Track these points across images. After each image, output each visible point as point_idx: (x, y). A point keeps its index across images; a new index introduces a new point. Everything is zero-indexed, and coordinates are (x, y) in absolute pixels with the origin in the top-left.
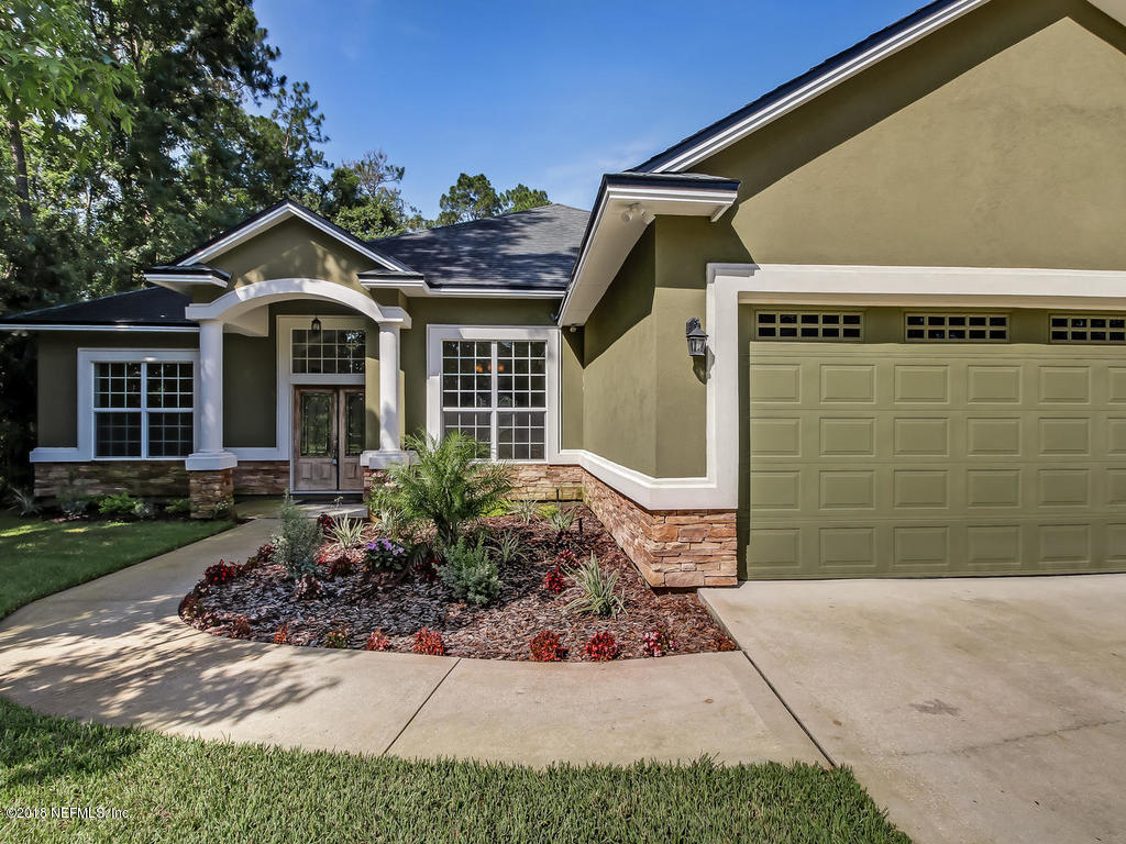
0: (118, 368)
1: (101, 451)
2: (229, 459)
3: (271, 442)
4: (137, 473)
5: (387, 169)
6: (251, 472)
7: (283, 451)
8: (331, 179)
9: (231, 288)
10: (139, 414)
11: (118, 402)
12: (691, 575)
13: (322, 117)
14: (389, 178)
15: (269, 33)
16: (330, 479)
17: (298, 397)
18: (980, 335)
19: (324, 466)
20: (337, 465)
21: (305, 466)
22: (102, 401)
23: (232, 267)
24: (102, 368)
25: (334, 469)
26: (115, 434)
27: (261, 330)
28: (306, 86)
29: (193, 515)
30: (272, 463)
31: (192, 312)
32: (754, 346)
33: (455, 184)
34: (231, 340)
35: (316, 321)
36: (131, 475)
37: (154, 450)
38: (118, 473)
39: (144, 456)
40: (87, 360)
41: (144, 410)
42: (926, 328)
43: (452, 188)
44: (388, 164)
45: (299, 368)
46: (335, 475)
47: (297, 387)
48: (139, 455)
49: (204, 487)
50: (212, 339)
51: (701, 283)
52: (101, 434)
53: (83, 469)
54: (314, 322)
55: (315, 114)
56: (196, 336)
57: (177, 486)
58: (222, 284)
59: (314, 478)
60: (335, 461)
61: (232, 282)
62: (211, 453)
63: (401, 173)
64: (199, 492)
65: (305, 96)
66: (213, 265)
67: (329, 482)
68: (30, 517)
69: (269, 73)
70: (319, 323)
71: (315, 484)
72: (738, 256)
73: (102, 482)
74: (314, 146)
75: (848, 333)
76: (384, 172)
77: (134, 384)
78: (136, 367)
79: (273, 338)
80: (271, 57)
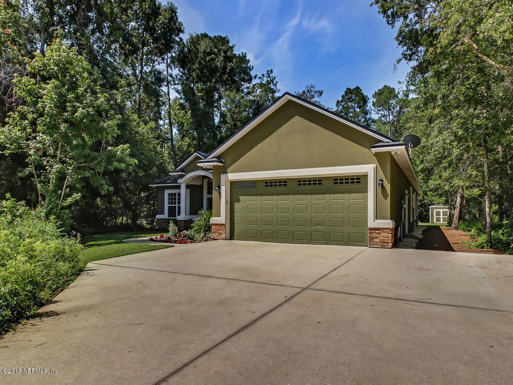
0: (172, 194)
1: (169, 216)
5: (315, 92)
11: (172, 204)
12: (217, 237)
13: (277, 82)
14: (316, 96)
18: (281, 185)
22: (169, 203)
23: (186, 169)
26: (172, 211)
27: (198, 183)
28: (272, 71)
31: (179, 181)
32: (235, 190)
33: (344, 94)
34: (188, 186)
35: (209, 181)
40: (167, 192)
41: (177, 205)
42: (269, 184)
43: (343, 96)
44: (315, 90)
45: (208, 193)
48: (176, 217)
50: (183, 187)
51: (220, 178)
52: (169, 211)
53: (165, 220)
55: (274, 82)
56: (180, 186)
58: (185, 174)
62: (183, 216)
63: (321, 93)
65: (271, 75)
66: (182, 170)
69: (250, 75)
72: (226, 172)
76: (314, 93)
77: (175, 199)
78: (175, 194)
79: (203, 185)
80: (250, 70)
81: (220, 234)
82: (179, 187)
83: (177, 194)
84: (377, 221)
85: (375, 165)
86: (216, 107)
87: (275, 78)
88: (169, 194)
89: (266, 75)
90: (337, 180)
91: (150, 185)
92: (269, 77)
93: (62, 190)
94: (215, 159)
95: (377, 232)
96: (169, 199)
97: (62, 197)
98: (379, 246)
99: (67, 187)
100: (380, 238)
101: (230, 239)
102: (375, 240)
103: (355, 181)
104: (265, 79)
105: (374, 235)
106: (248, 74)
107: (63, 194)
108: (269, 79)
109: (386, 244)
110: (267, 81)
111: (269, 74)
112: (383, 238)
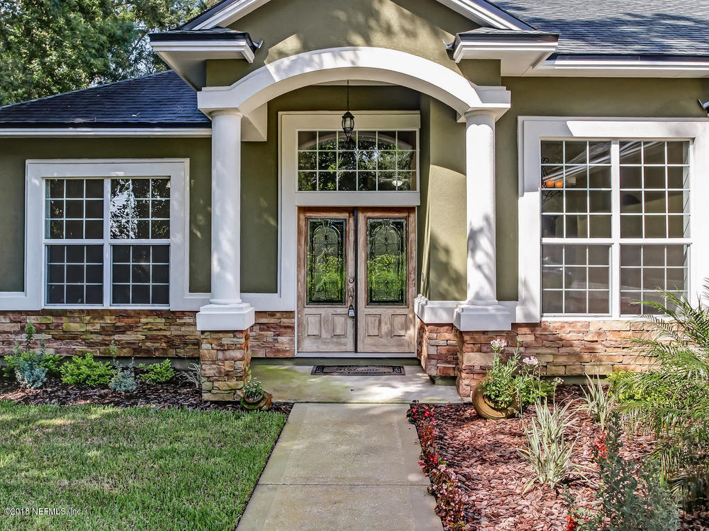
0: (75, 185)
1: (54, 295)
3: (271, 285)
4: (98, 327)
7: (286, 297)
10: (101, 246)
11: (74, 230)
16: (345, 336)
17: (303, 223)
19: (337, 319)
20: (355, 318)
21: (312, 319)
22: (54, 230)
24: (54, 186)
25: (350, 322)
26: (71, 273)
29: (206, 396)
30: (272, 314)
31: (208, 99)
35: (348, 116)
36: (89, 328)
37: (119, 295)
38: (75, 327)
39: (107, 304)
40: (38, 174)
45: (306, 183)
46: (350, 331)
47: (303, 209)
48: (101, 301)
49: (220, 355)
52: (54, 274)
54: (344, 118)
57: (148, 344)
58: (250, 56)
59: (323, 336)
60: (352, 313)
61: (262, 55)
62: (229, 305)
64: (214, 362)
67: (343, 340)
70: (352, 118)
71: (324, 343)
73: (55, 339)
96: (56, 209)
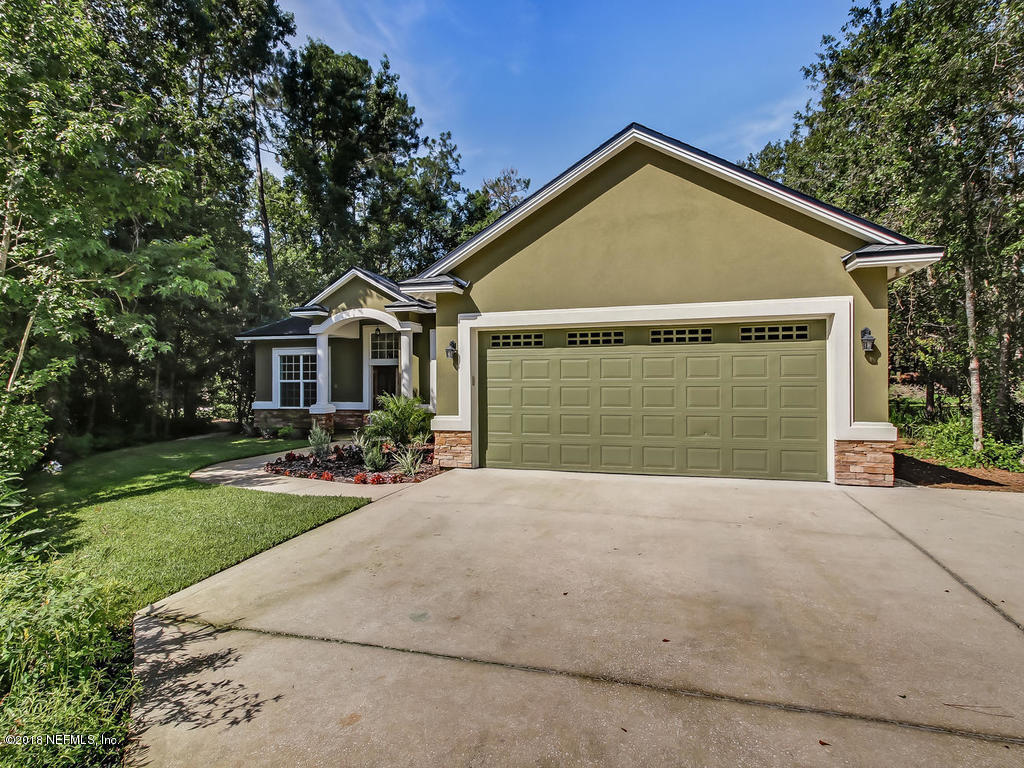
0: (290, 358)
1: (283, 403)
2: (332, 408)
3: (360, 399)
4: (298, 415)
5: (518, 181)
6: (351, 416)
7: (366, 404)
8: (465, 201)
9: (330, 316)
10: (300, 383)
11: (290, 377)
12: (450, 462)
13: (459, 156)
14: (518, 188)
15: (416, 110)
17: (374, 373)
18: (608, 342)
22: (283, 376)
23: (329, 305)
26: (289, 394)
27: (353, 335)
28: (449, 134)
30: (359, 411)
31: (313, 329)
32: (490, 352)
34: (332, 341)
35: (378, 330)
36: (296, 416)
37: (305, 403)
38: (290, 416)
39: (302, 406)
40: (277, 353)
41: (301, 381)
42: (578, 339)
44: (517, 178)
45: (374, 356)
47: (374, 367)
48: (299, 406)
50: (323, 343)
51: (455, 323)
52: (283, 394)
53: (275, 413)
54: (376, 330)
55: (455, 155)
56: (315, 340)
58: (326, 314)
61: (330, 312)
62: (324, 405)
63: (528, 183)
65: (448, 142)
66: (321, 306)
68: (249, 437)
69: (417, 137)
72: (473, 310)
73: (284, 421)
74: (455, 179)
75: (537, 343)
76: (515, 184)
77: (297, 367)
78: (297, 358)
79: (361, 339)
80: (417, 126)
81: (457, 455)
82: (313, 343)
83: (301, 358)
84: (858, 425)
85: (850, 298)
86: (359, 190)
87: (455, 148)
88: (283, 358)
89: (439, 141)
90: (749, 330)
91: (237, 339)
92: (445, 146)
93: (17, 350)
94: (447, 279)
95: (859, 449)
96: (283, 368)
97: (16, 369)
98: (863, 482)
99: (30, 343)
100: (866, 464)
101: (480, 467)
102: (853, 468)
103: (795, 333)
104: (437, 149)
105: (851, 457)
106: (413, 134)
107: (18, 362)
108: (445, 150)
109: (881, 478)
110: (441, 153)
111: (444, 141)
112: (872, 464)
